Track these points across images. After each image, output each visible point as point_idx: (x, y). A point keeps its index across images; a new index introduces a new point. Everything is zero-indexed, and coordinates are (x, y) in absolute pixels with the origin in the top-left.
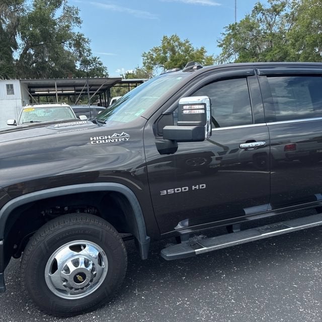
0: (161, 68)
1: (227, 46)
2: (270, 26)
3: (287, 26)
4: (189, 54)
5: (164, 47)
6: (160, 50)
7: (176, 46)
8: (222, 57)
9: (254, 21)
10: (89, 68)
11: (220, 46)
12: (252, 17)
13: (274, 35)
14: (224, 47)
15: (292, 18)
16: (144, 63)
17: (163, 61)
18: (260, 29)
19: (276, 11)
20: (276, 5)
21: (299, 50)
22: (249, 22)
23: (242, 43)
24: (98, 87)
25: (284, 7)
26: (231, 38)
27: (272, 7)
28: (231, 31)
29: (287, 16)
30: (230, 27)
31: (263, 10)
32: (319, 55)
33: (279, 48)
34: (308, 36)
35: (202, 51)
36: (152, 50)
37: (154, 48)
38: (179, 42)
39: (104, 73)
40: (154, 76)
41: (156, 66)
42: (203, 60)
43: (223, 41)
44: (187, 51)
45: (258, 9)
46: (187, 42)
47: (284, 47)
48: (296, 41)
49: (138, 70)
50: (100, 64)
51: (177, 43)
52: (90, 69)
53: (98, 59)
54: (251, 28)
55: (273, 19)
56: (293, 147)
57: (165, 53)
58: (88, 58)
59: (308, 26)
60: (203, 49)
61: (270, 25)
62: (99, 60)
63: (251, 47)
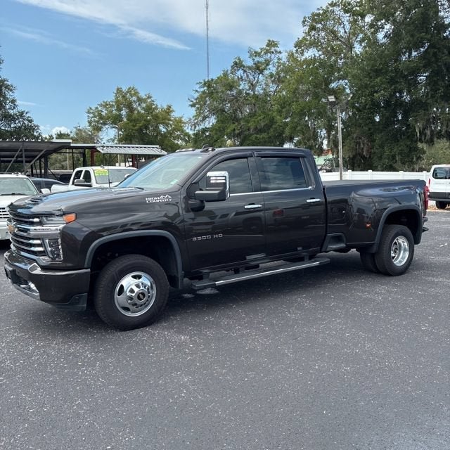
0: (114, 129)
1: (201, 106)
2: (253, 86)
3: (272, 88)
4: (152, 113)
5: (117, 102)
6: (112, 106)
7: (134, 101)
8: (196, 119)
9: (233, 79)
10: (12, 126)
11: (193, 106)
12: (232, 73)
13: (257, 97)
14: (198, 108)
15: (277, 79)
16: (90, 122)
17: (116, 120)
18: (241, 88)
19: (258, 68)
20: (258, 62)
21: (286, 118)
22: (228, 80)
23: (220, 104)
24: (37, 153)
25: (268, 65)
26: (206, 97)
27: (255, 64)
28: (205, 88)
29: (271, 75)
30: (205, 84)
31: (244, 67)
32: (308, 125)
33: (264, 113)
34: (294, 103)
35: (169, 110)
36: (101, 105)
37: (104, 102)
38: (138, 97)
39: (35, 133)
40: (101, 139)
41: (107, 126)
42: (171, 122)
43: (196, 99)
44: (149, 109)
45: (238, 65)
46: (149, 97)
47: (270, 113)
48: (283, 108)
49: (79, 130)
50: (31, 121)
51: (134, 98)
52: (15, 127)
53: (27, 113)
54: (231, 86)
55: (256, 79)
56: (281, 212)
57: (119, 109)
58: (11, 112)
59: (295, 91)
60: (169, 107)
61: (252, 84)
62: (27, 115)
63: (231, 111)
